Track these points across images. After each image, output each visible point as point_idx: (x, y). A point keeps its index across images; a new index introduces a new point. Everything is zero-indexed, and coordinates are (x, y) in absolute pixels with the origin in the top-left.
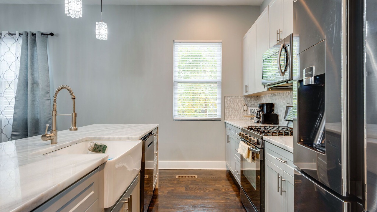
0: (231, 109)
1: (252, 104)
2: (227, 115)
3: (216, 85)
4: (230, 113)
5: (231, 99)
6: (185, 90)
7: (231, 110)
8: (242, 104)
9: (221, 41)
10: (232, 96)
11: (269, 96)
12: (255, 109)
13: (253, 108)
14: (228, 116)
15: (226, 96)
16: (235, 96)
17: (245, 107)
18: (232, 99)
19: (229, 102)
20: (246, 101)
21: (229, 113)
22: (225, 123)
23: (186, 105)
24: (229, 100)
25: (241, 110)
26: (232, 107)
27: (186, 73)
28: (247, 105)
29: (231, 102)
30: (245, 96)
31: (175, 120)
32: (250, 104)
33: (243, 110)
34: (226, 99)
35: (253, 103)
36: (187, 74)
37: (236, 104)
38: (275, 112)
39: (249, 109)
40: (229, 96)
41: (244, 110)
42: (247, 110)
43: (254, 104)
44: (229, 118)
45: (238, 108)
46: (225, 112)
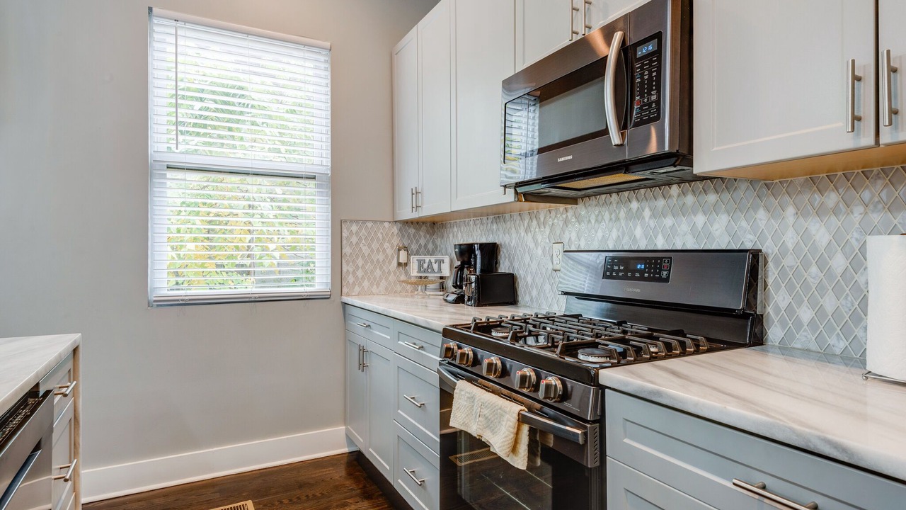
0: (360, 262)
1: (420, 245)
2: (351, 279)
3: (313, 182)
4: (360, 273)
5: (360, 229)
6: (184, 203)
7: (360, 265)
8: (392, 246)
9: (328, 44)
10: (364, 221)
11: (478, 222)
12: (433, 261)
13: (427, 258)
14: (351, 282)
15: (346, 221)
16: (375, 222)
17: (403, 254)
18: (363, 231)
19: (354, 239)
20: (403, 236)
21: (354, 273)
22: (345, 304)
23: (189, 250)
24: (354, 232)
25: (390, 262)
26: (363, 256)
27: (194, 143)
28: (406, 249)
29: (360, 239)
30: (400, 222)
31: (158, 306)
32: (414, 247)
33: (395, 263)
34: (345, 230)
35: (422, 241)
36: (197, 148)
37: (375, 245)
38: (503, 268)
39: (414, 259)
40: (357, 221)
41: (399, 264)
42: (406, 264)
43: (426, 246)
44: (357, 289)
45: (381, 257)
46: (345, 269)
